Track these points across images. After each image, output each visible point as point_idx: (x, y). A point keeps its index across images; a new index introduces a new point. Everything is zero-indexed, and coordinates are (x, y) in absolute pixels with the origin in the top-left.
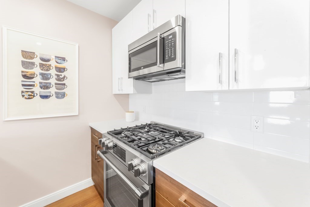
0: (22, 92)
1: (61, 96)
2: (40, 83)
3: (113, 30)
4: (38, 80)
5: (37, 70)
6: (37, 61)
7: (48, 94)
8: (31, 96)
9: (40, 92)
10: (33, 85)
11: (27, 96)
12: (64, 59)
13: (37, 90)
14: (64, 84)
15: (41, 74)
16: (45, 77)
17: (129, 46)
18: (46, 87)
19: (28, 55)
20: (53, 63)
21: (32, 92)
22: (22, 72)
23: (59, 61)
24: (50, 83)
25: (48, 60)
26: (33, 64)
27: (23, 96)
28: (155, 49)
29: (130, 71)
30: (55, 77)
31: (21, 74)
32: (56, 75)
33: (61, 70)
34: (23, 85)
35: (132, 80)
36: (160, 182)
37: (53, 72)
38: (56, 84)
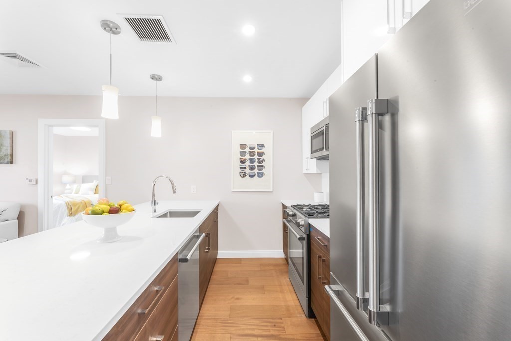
0: (240, 173)
1: (261, 175)
2: (249, 166)
3: (303, 108)
4: (247, 164)
5: (247, 157)
6: (247, 150)
7: (253, 174)
8: (244, 176)
9: (249, 173)
10: (245, 168)
11: (242, 176)
12: (263, 146)
13: (247, 171)
14: (263, 166)
15: (250, 159)
16: (252, 161)
17: (312, 129)
18: (252, 168)
19: (243, 146)
20: (256, 150)
21: (245, 173)
22: (240, 159)
23: (260, 148)
24: (254, 166)
25: (254, 148)
26: (245, 152)
27: (240, 175)
28: (321, 137)
29: (311, 153)
30: (257, 160)
31: (239, 160)
32: (258, 159)
33: (261, 154)
34: (240, 168)
35: (315, 160)
36: (313, 233)
37: (256, 157)
38: (258, 166)
